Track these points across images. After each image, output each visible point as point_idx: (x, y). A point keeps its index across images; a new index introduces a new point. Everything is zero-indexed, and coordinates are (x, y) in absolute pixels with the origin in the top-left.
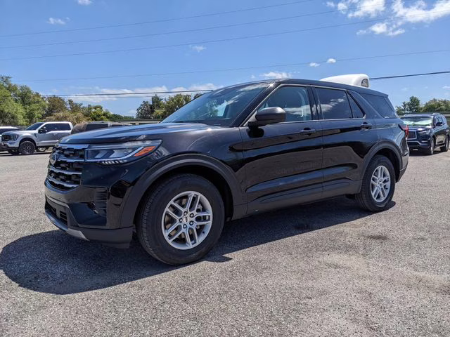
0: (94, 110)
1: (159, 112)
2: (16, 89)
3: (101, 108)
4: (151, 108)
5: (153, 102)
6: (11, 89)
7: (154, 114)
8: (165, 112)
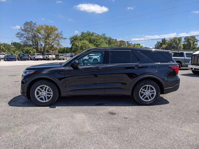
0: (136, 46)
1: (164, 46)
2: (107, 38)
3: (140, 45)
4: (161, 44)
5: (162, 42)
6: (105, 38)
7: (162, 47)
8: (167, 47)
